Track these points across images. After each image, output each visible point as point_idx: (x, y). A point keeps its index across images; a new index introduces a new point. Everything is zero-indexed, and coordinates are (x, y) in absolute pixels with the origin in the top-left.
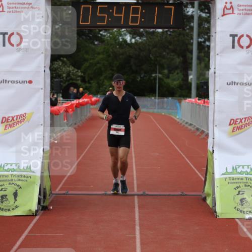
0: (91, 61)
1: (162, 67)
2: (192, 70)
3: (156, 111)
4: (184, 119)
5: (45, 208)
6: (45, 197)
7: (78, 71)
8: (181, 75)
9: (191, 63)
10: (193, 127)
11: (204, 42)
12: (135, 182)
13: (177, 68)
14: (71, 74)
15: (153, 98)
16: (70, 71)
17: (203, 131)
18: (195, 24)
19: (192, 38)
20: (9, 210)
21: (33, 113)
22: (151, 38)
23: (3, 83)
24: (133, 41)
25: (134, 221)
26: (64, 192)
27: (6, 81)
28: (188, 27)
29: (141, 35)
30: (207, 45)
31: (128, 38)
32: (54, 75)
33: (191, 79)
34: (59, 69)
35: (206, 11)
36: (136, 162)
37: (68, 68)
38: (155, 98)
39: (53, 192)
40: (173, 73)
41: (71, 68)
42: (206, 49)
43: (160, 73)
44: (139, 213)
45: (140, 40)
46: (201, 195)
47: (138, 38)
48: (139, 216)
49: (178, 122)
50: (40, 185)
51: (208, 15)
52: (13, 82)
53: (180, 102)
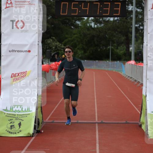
0: (70, 39)
1: (113, 42)
2: (131, 44)
3: (109, 69)
4: (127, 74)
5: (38, 132)
6: (38, 124)
7: (62, 45)
8: (125, 47)
9: (131, 40)
10: (133, 79)
11: (139, 27)
12: (96, 114)
13: (122, 43)
14: (58, 47)
15: (108, 61)
16: (57, 45)
17: (139, 82)
18: (133, 16)
19: (132, 25)
20: (15, 133)
21: (31, 71)
22: (106, 25)
23: (12, 52)
24: (96, 26)
25: (95, 140)
26: (51, 121)
27: (14, 50)
28: (129, 18)
29: (100, 23)
30: (141, 29)
31: (93, 25)
32: (48, 47)
33: (131, 50)
34: (51, 44)
35: (140, 8)
36: (97, 101)
37: (56, 43)
38: (109, 61)
39: (44, 121)
40: (120, 46)
41: (58, 43)
42: (140, 31)
43: (112, 46)
44: (99, 135)
45: (100, 26)
46: (138, 123)
47: (98, 25)
48: (99, 137)
49: (123, 76)
50: (35, 117)
51: (142, 10)
52: (18, 51)
53: (124, 64)
